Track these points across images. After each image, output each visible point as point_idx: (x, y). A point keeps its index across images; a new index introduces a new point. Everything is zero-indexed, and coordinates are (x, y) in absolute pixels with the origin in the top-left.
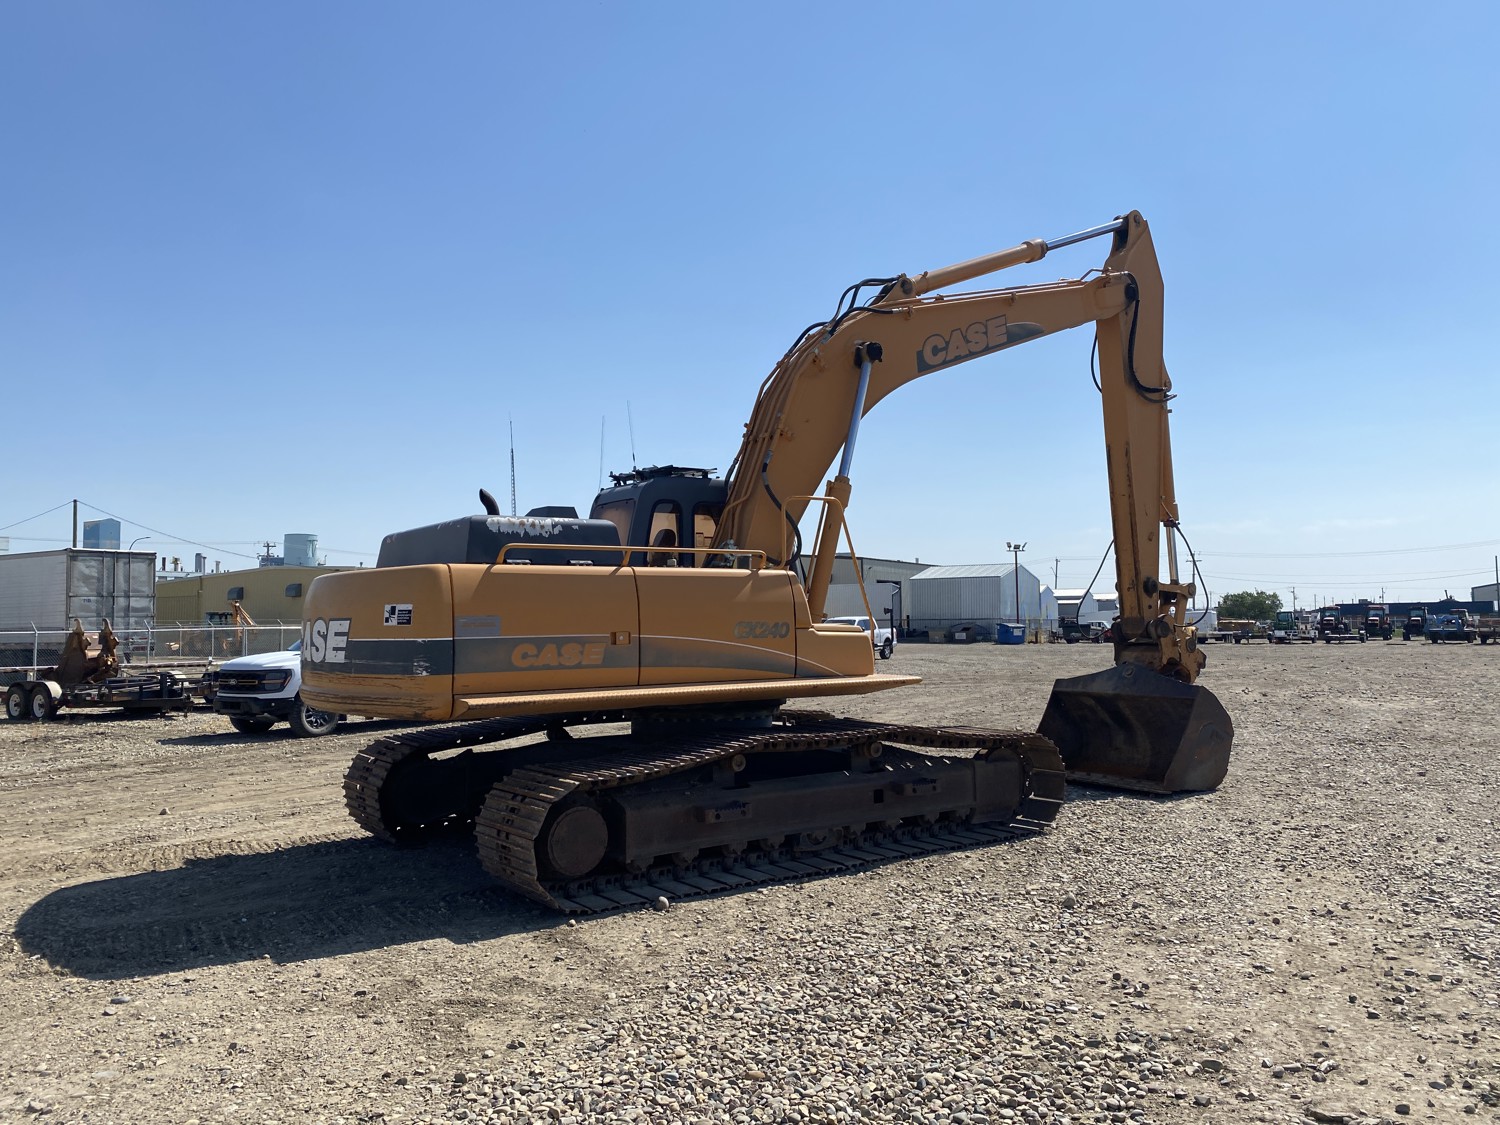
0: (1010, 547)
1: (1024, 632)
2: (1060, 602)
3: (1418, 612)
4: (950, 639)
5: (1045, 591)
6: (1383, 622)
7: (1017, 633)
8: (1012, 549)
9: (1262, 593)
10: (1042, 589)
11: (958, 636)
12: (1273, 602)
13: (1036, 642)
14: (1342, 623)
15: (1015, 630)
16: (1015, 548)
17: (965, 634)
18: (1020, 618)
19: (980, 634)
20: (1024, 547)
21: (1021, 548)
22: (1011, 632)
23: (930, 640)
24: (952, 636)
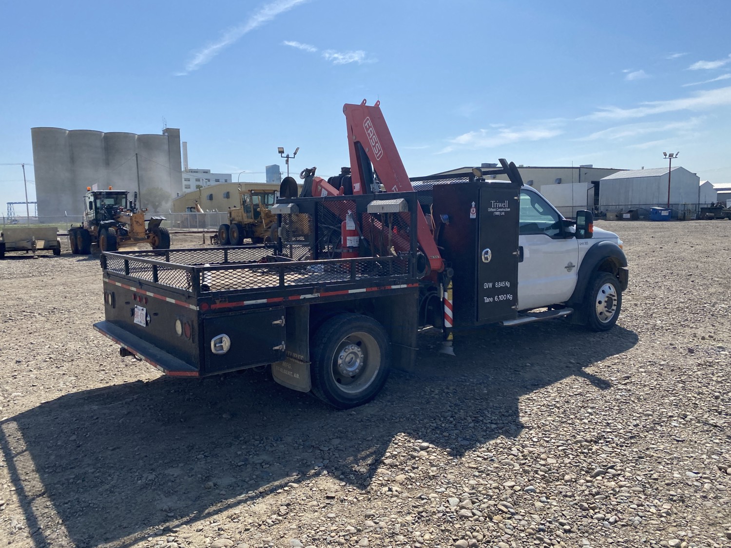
0: (666, 155)
1: (670, 213)
4: (620, 218)
7: (665, 213)
8: (667, 157)
10: (701, 183)
11: (625, 216)
13: (684, 220)
15: (663, 211)
16: (669, 156)
17: (629, 215)
18: (670, 203)
19: (642, 215)
20: (677, 155)
21: (674, 156)
22: (661, 213)
23: (607, 219)
24: (621, 216)
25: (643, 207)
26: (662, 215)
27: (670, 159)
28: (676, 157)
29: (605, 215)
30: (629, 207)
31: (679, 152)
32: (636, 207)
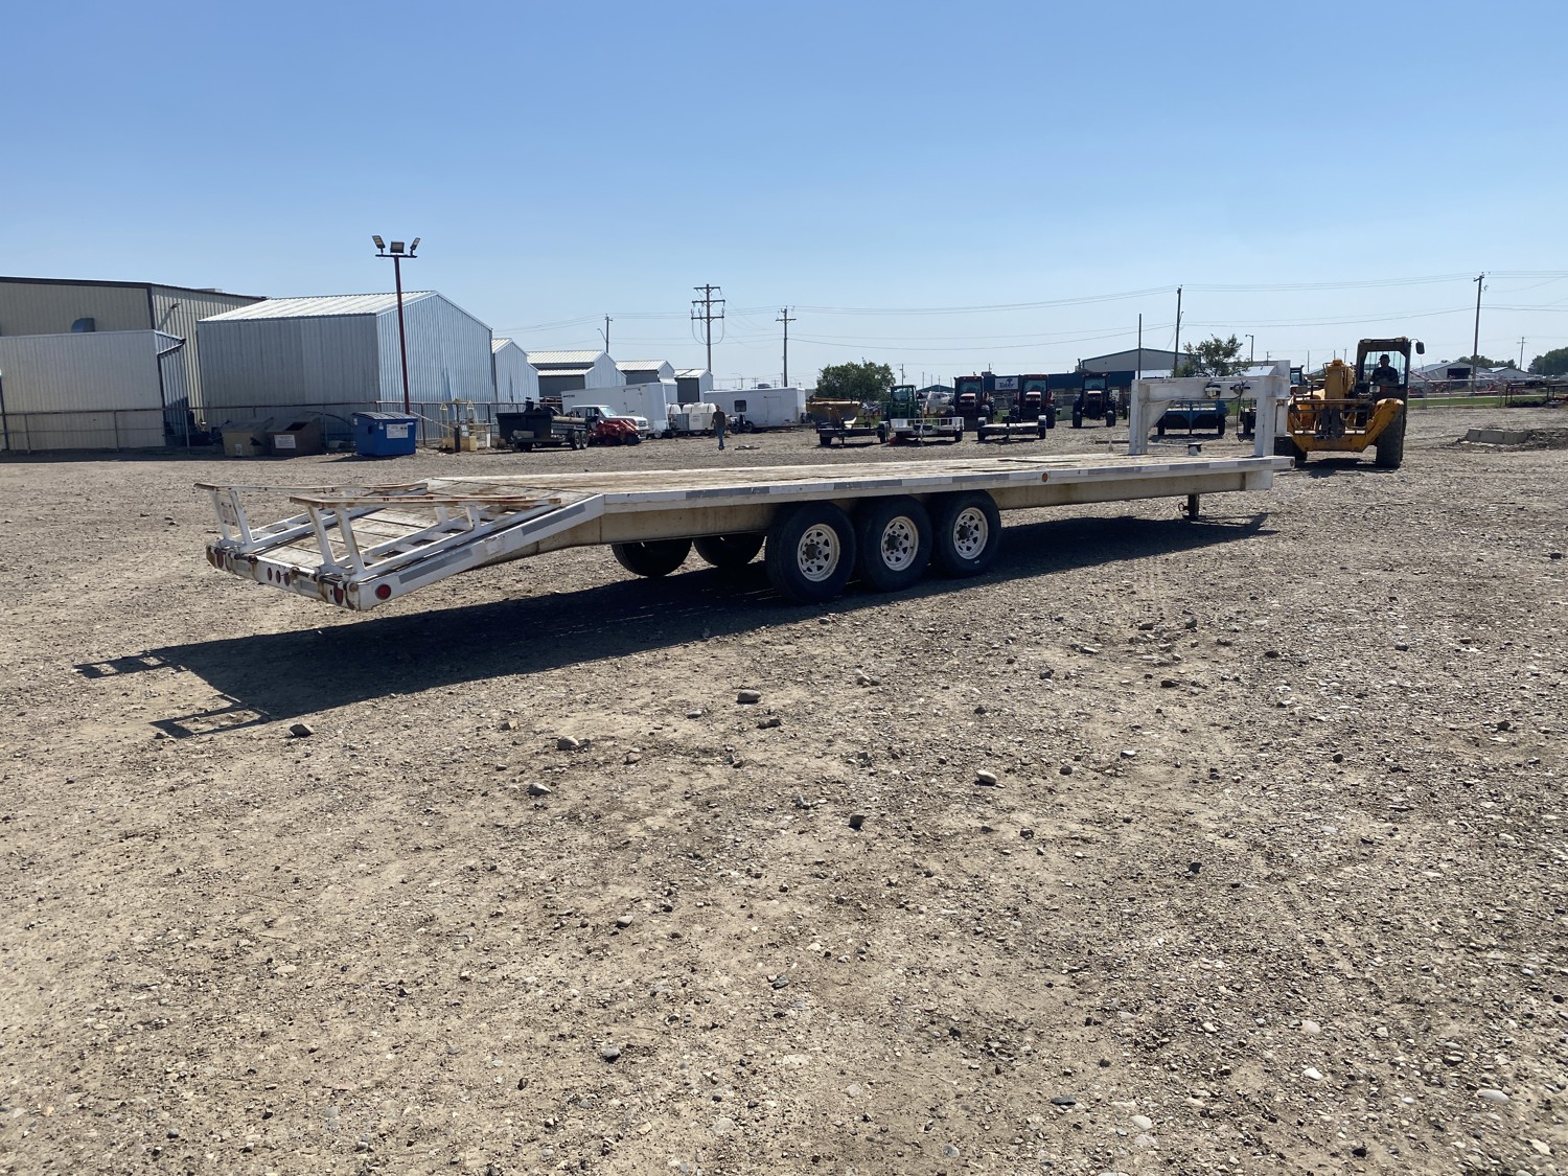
0: (382, 246)
2: (541, 373)
3: (1094, 382)
4: (265, 450)
5: (505, 350)
6: (1046, 396)
7: (396, 432)
8: (387, 251)
9: (870, 364)
10: (497, 346)
11: (279, 442)
12: (884, 377)
13: (458, 449)
14: (986, 403)
15: (390, 427)
16: (392, 251)
17: (292, 438)
18: (410, 402)
21: (407, 251)
22: (385, 431)
23: (226, 452)
24: (270, 441)
26: (391, 435)
27: (396, 257)
28: (412, 257)
29: (221, 441)
30: (295, 411)
31: (417, 239)
32: (314, 413)
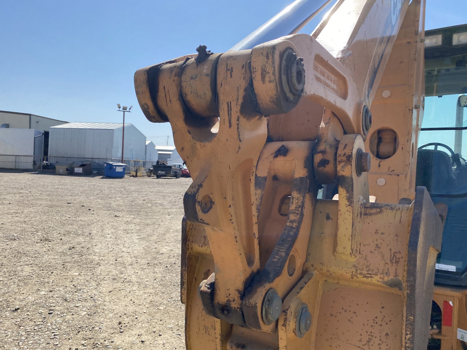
1: (124, 169)
2: (159, 152)
4: (70, 172)
7: (119, 170)
10: (147, 143)
11: (76, 170)
13: (136, 176)
15: (117, 168)
16: (123, 109)
17: (81, 169)
18: (124, 159)
19: (96, 169)
20: (130, 109)
21: (128, 110)
22: (115, 169)
23: (56, 172)
24: (73, 170)
25: (97, 161)
26: (117, 171)
27: (124, 112)
28: (129, 112)
29: (54, 168)
30: (82, 160)
31: (132, 107)
32: (89, 161)
